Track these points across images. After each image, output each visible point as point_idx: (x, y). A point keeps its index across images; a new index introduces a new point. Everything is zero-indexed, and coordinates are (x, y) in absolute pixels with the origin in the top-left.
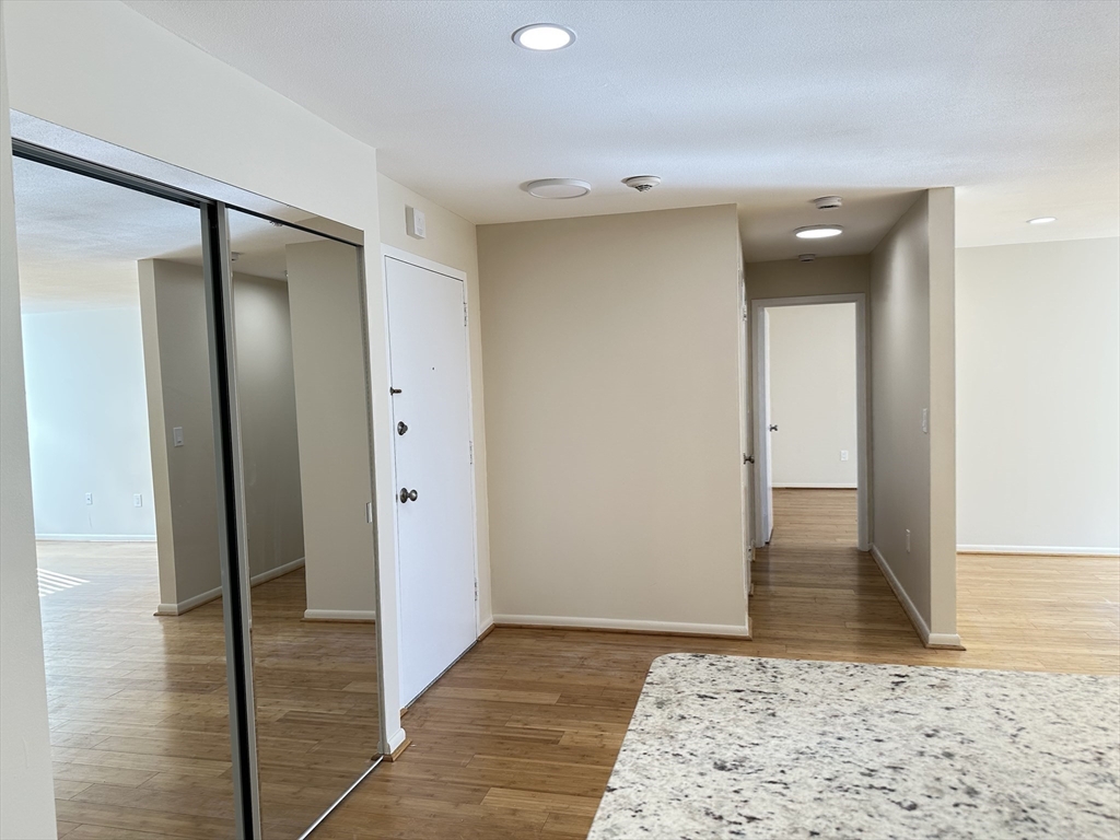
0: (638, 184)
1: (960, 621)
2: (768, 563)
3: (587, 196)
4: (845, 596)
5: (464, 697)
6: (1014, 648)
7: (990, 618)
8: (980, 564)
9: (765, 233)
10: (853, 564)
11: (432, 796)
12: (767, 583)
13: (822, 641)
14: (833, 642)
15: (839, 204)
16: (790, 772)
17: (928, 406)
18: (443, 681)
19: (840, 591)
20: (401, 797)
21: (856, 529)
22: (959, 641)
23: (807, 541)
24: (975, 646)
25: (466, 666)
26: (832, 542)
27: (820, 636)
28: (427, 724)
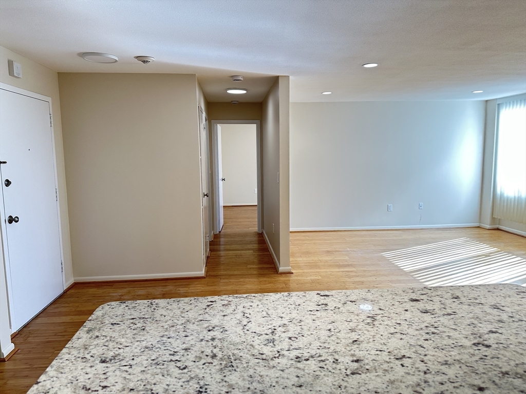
0: (143, 60)
1: (293, 261)
2: (220, 241)
3: (116, 63)
4: (250, 253)
5: (53, 322)
6: (312, 271)
7: (305, 259)
8: (304, 236)
9: (214, 89)
10: (255, 239)
11: (27, 376)
12: (217, 250)
13: (236, 275)
14: (240, 275)
15: (242, 79)
16: (137, 359)
17: (279, 171)
18: (41, 315)
19: (248, 251)
20: (8, 380)
21: (257, 223)
22: (291, 270)
23: (237, 230)
24: (297, 271)
25: (56, 306)
26: (248, 230)
27: (236, 273)
28: (29, 338)
